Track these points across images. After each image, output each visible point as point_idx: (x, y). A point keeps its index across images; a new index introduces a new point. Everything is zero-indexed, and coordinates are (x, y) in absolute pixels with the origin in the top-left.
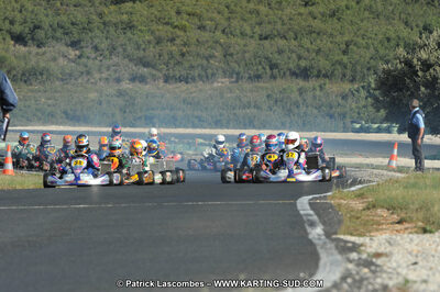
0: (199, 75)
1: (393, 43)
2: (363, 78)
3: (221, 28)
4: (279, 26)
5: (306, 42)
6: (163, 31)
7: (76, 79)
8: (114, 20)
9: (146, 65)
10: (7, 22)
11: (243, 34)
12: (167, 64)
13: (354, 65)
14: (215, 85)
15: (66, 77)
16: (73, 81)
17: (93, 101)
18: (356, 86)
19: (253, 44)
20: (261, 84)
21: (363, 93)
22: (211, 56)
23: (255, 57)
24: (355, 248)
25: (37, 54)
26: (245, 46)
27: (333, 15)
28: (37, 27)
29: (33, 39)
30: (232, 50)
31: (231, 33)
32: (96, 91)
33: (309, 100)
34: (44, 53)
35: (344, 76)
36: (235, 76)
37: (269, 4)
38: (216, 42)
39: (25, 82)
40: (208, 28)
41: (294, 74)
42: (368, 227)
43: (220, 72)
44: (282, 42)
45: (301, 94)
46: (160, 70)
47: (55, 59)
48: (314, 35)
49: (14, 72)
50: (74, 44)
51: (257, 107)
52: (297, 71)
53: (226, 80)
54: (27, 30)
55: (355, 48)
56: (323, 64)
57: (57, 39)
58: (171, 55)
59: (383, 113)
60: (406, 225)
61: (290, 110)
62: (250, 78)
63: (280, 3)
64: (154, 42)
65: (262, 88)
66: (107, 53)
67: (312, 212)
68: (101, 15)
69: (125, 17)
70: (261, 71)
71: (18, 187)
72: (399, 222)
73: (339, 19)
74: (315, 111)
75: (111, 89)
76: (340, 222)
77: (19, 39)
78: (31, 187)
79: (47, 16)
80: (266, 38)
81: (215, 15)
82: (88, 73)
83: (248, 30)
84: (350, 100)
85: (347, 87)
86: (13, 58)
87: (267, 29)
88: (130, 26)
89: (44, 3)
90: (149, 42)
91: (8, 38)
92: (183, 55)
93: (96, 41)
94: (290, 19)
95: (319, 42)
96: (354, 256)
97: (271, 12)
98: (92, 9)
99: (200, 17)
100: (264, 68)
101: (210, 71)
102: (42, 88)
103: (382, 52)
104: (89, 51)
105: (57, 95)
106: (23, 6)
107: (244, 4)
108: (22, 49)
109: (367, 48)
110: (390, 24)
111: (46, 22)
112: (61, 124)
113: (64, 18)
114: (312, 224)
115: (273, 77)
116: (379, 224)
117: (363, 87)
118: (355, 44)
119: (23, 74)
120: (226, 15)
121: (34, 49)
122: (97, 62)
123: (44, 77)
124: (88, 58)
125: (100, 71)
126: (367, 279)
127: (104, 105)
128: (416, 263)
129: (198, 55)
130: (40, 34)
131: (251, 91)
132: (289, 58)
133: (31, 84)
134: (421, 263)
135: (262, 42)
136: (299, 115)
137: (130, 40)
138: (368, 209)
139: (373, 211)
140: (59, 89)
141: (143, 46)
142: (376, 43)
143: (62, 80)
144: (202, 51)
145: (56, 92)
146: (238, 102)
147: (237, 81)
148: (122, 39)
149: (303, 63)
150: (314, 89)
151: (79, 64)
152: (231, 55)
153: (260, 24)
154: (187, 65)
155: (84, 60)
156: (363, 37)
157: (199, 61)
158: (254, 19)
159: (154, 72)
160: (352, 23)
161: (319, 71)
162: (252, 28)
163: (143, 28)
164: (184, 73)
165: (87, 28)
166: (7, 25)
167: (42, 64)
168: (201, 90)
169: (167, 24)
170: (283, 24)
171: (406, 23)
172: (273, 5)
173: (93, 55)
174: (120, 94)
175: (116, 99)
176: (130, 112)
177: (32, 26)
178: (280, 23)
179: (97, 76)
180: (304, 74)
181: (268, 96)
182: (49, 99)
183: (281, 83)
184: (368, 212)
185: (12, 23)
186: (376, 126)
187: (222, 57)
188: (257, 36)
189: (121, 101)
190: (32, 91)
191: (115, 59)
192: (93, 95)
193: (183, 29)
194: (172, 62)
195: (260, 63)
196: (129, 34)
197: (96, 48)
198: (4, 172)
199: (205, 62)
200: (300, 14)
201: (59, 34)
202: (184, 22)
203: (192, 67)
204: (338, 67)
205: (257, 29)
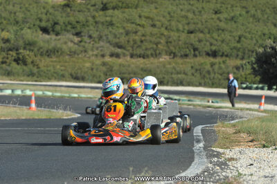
0: (152, 55)
1: (267, 37)
2: (249, 57)
3: (165, 26)
4: (199, 26)
5: (215, 35)
6: (131, 27)
7: (78, 55)
8: (102, 20)
9: (120, 47)
10: (38, 20)
11: (178, 30)
12: (132, 47)
13: (244, 49)
14: (161, 60)
15: (72, 54)
16: (76, 56)
17: (87, 68)
18: (244, 62)
19: (184, 36)
20: (188, 60)
21: (249, 67)
22: (160, 43)
23: (185, 43)
24: (218, 155)
25: (55, 40)
26: (179, 37)
27: (232, 18)
28: (56, 23)
29: (53, 31)
30: (170, 40)
31: (171, 29)
32: (90, 62)
33: (216, 70)
34: (59, 39)
35: (237, 55)
36: (172, 55)
37: (194, 12)
38: (162, 34)
39: (48, 56)
40: (157, 26)
41: (208, 54)
42: (230, 142)
43: (164, 52)
44: (201, 35)
45: (211, 66)
46: (128, 50)
47: (66, 43)
48: (220, 31)
50: (78, 34)
51: (186, 74)
52: (210, 53)
53: (167, 57)
54: (50, 25)
55: (244, 40)
56: (225, 48)
57: (68, 31)
58: (135, 42)
59: (258, 78)
60: (255, 143)
61: (204, 76)
62: (181, 56)
63: (200, 12)
64: (124, 34)
65: (188, 62)
66: (97, 40)
67: (201, 134)
68: (94, 17)
69: (108, 19)
70: (188, 52)
71: (36, 117)
72: (252, 141)
73: (235, 22)
74: (220, 77)
75: (98, 61)
76: (215, 140)
77: (45, 30)
78: (43, 118)
79: (62, 17)
80: (192, 32)
81: (161, 18)
82: (85, 51)
83: (181, 28)
84: (241, 70)
85: (239, 62)
86: (41, 42)
87: (192, 27)
88: (111, 24)
89: (60, 10)
90: (122, 33)
91: (39, 30)
92: (142, 41)
93: (91, 32)
94: (206, 22)
95: (223, 35)
96: (216, 159)
97: (195, 17)
98: (89, 14)
99: (152, 19)
100: (190, 50)
101: (158, 52)
102: (57, 60)
103: (260, 42)
104: (86, 39)
105: (67, 64)
106: (48, 11)
107: (179, 11)
108: (47, 37)
109: (252, 39)
110: (266, 25)
111: (61, 21)
112: (66, 81)
113: (72, 19)
114: (198, 141)
115: (195, 56)
116: (239, 142)
117: (248, 63)
118: (245, 37)
119: (47, 52)
120: (168, 18)
121: (54, 37)
122: (91, 45)
123: (59, 53)
124: (85, 42)
125: (92, 50)
126: (217, 173)
127: (94, 71)
128: (252, 165)
129: (151, 42)
130: (58, 28)
131: (182, 64)
132: (205, 45)
133: (51, 58)
134: (255, 165)
135: (189, 35)
136: (210, 78)
137: (110, 32)
138: (235, 133)
139: (238, 135)
140: (68, 60)
141: (118, 36)
142: (257, 37)
143: (70, 55)
144: (153, 39)
145: (66, 62)
146: (174, 71)
147: (174, 58)
148: (106, 32)
149: (214, 48)
150: (220, 63)
151: (79, 46)
152: (171, 42)
153: (188, 24)
154: (144, 48)
155: (83, 44)
156: (249, 32)
157: (151, 46)
158: (185, 21)
159: (124, 51)
160: (243, 25)
161: (223, 53)
162: (183, 26)
163: (119, 25)
164: (142, 52)
165: (85, 25)
166: (38, 23)
167: (59, 46)
168: (152, 63)
169: (133, 23)
170: (202, 25)
171: (275, 25)
172: (197, 13)
173: (88, 41)
174: (104, 64)
175: (101, 67)
177: (53, 23)
178: (200, 22)
179: (91, 53)
180: (214, 54)
181: (192, 67)
182: (61, 66)
183: (200, 60)
184: (235, 135)
185: (41, 20)
186: (255, 86)
187: (165, 43)
188: (186, 31)
189: (104, 69)
190: (52, 61)
191: (102, 43)
192: (88, 65)
193: (143, 26)
194: (136, 46)
196: (110, 29)
197: (90, 37)
198: (30, 108)
199: (155, 46)
200: (213, 19)
201: (69, 27)
202: (143, 22)
203: (146, 49)
204: (235, 51)
205: (186, 27)
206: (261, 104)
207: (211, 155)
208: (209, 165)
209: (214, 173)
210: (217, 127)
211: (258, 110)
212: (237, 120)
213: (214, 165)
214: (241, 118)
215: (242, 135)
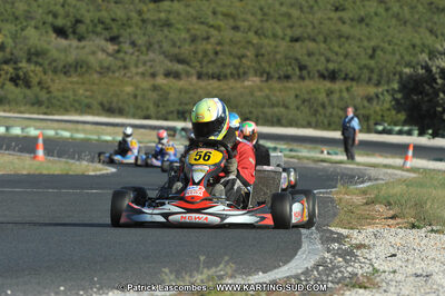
0: (232, 74)
1: (418, 49)
2: (388, 82)
3: (254, 29)
4: (309, 29)
5: (335, 46)
6: (199, 30)
7: (113, 72)
8: (152, 18)
9: (181, 61)
10: (50, 15)
11: (275, 36)
12: (201, 62)
13: (381, 70)
14: (246, 83)
15: (104, 71)
16: (110, 74)
17: (128, 94)
18: (380, 90)
19: (284, 45)
20: (290, 84)
21: (388, 98)
22: (243, 56)
23: (286, 58)
24: (340, 239)
25: (77, 48)
26: (276, 47)
27: (361, 20)
28: (78, 21)
29: (74, 33)
30: (263, 51)
31: (264, 35)
32: (132, 85)
33: (335, 103)
34: (84, 47)
35: (370, 79)
36: (265, 75)
37: (301, 8)
38: (249, 42)
39: (65, 73)
40: (242, 29)
41: (322, 76)
42: (359, 219)
43: (252, 71)
44: (311, 45)
45: (328, 95)
46: (194, 67)
47: (94, 53)
48: (343, 40)
49: (54, 64)
50: (113, 39)
51: (287, 107)
52: (326, 73)
53: (257, 79)
54: (69, 24)
55: (381, 54)
56: (350, 67)
57: (98, 34)
58: (205, 53)
59: (402, 116)
60: (399, 220)
61: (316, 111)
62: (279, 78)
63: (311, 7)
64: (189, 40)
65: (291, 88)
66: (144, 49)
68: (140, 13)
69: (163, 15)
70: (290, 72)
71: (45, 172)
72: (393, 217)
73: (367, 25)
75: (146, 84)
76: (335, 215)
77: (61, 32)
78: (59, 172)
79: (88, 11)
80: (296, 40)
81: (249, 17)
82: (126, 67)
83: (280, 33)
84: (375, 103)
85: (372, 90)
86: (54, 50)
87: (298, 32)
88: (167, 24)
90: (185, 40)
91: (51, 31)
92: (216, 53)
93: (135, 37)
94: (321, 23)
95: (347, 46)
96: (336, 246)
97: (303, 16)
98: (132, 7)
99: (234, 18)
100: (293, 69)
101: (241, 71)
102: (80, 80)
103: (407, 58)
104: (126, 47)
105: (95, 87)
106: (66, 1)
107: (277, 6)
108: (63, 42)
109: (393, 53)
110: (416, 31)
111: (87, 17)
112: (93, 114)
113: (104, 14)
115: (302, 78)
116: (373, 218)
117: (387, 91)
118: (382, 50)
119: (64, 67)
120: (259, 17)
121: (75, 43)
122: (134, 58)
123: (84, 70)
124: (126, 53)
125: (136, 66)
127: (139, 98)
128: (394, 255)
129: (231, 54)
130: (81, 28)
131: (280, 91)
132: (318, 60)
133: (70, 76)
134: (399, 256)
135: (293, 44)
136: (325, 115)
137: (166, 37)
138: (367, 204)
139: (371, 207)
140: (96, 81)
141: (179, 44)
142: (401, 49)
143: (101, 73)
144: (235, 50)
145: (94, 84)
146: (267, 101)
147: (267, 81)
148: (159, 36)
149: (331, 66)
150: (341, 91)
151: (116, 58)
152: (263, 55)
153: (291, 26)
154: (219, 63)
155: (121, 55)
156: (390, 43)
157: (232, 60)
158: (286, 22)
159: (188, 69)
160: (379, 29)
161: (347, 75)
162: (284, 29)
163: (179, 26)
164: (216, 70)
165: (126, 24)
166: (50, 19)
168: (232, 88)
169: (202, 23)
170: (314, 28)
171: (431, 31)
172: (305, 9)
173: (131, 50)
174: (155, 88)
175: (150, 93)
176: (163, 106)
177: (73, 20)
178: (310, 27)
179: (134, 70)
180: (332, 76)
181: (297, 96)
182: (87, 90)
183: (309, 84)
184: (367, 207)
185: (55, 16)
186: (397, 128)
187: (253, 57)
188: (288, 39)
189: (155, 96)
190: (71, 83)
191: (151, 55)
192: (129, 89)
193: (218, 29)
194: (206, 59)
196: (166, 31)
197: (133, 44)
198: (35, 157)
199: (237, 61)
200: (330, 19)
201: (99, 28)
202: (222, 24)
203: (224, 66)
204: (365, 71)
205: (289, 32)
206: (406, 158)
207: (328, 238)
208: (327, 255)
209: (334, 267)
210: (337, 193)
211: (402, 168)
212: (369, 184)
213: (334, 255)
214: (376, 180)
215: (377, 207)
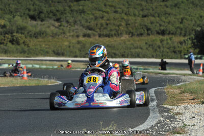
0: (115, 34)
2: (190, 34)
3: (124, 12)
5: (163, 18)
6: (98, 14)
7: (58, 36)
8: (76, 9)
9: (91, 29)
10: (27, 10)
11: (135, 15)
12: (100, 29)
13: (186, 29)
14: (122, 38)
15: (54, 35)
16: (57, 37)
17: (66, 46)
18: (186, 38)
19: (139, 20)
20: (143, 38)
21: (190, 42)
22: (121, 25)
23: (140, 25)
24: (168, 110)
25: (41, 25)
26: (135, 20)
27: (176, 5)
28: (41, 12)
29: (39, 18)
30: (129, 22)
31: (129, 14)
32: (68, 41)
33: (165, 45)
34: (44, 24)
35: (181, 34)
36: (131, 34)
37: (147, 1)
38: (123, 19)
39: (36, 37)
40: (119, 12)
41: (158, 33)
42: (177, 101)
43: (124, 32)
44: (152, 19)
45: (161, 42)
46: (97, 32)
47: (49, 27)
48: (167, 15)
49: (30, 33)
50: (58, 20)
51: (141, 49)
52: (160, 32)
53: (127, 36)
54: (36, 14)
55: (186, 21)
56: (171, 28)
57: (50, 18)
58: (102, 25)
59: (197, 51)
60: (196, 100)
61: (156, 50)
62: (138, 35)
64: (94, 19)
65: (143, 40)
66: (72, 24)
67: (154, 95)
68: (70, 7)
69: (81, 7)
70: (143, 32)
71: (28, 85)
72: (193, 99)
73: (178, 8)
74: (168, 50)
75: (74, 41)
76: (166, 99)
77: (33, 18)
78: (34, 85)
79: (45, 7)
80: (145, 16)
81: (122, 6)
82: (64, 33)
83: (137, 13)
84: (184, 44)
85: (182, 39)
86: (30, 27)
87: (146, 12)
88: (83, 12)
89: (44, 1)
90: (92, 18)
91: (28, 17)
92: (107, 24)
93: (68, 18)
94: (156, 8)
95: (169, 18)
96: (166, 114)
97: (147, 5)
98: (66, 4)
99: (115, 7)
100: (144, 30)
101: (119, 32)
102: (43, 40)
103: (198, 22)
104: (64, 23)
105: (50, 43)
106: (34, 3)
108: (34, 23)
109: (192, 21)
111: (45, 10)
112: (50, 56)
113: (53, 8)
114: (153, 100)
115: (148, 34)
116: (184, 100)
117: (190, 39)
118: (186, 19)
119: (35, 34)
120: (127, 6)
121: (40, 23)
122: (68, 28)
123: (44, 35)
124: (64, 26)
125: (69, 32)
126: (167, 124)
127: (71, 48)
128: (194, 117)
129: (114, 24)
130: (42, 15)
131: (138, 41)
132: (156, 26)
133: (38, 39)
134: (196, 117)
135: (143, 18)
136: (160, 51)
137: (83, 18)
138: (181, 93)
139: (183, 95)
140: (51, 40)
141: (89, 21)
142: (195, 18)
143: (52, 36)
144: (117, 23)
145: (49, 42)
146: (132, 46)
147: (132, 36)
148: (80, 18)
149: (162, 28)
150: (167, 40)
151: (60, 29)
152: (129, 24)
153: (142, 10)
154: (109, 29)
155: (62, 27)
156: (189, 16)
157: (115, 27)
158: (140, 8)
159: (94, 32)
160: (184, 10)
161: (170, 32)
162: (139, 12)
163: (89, 12)
164: (108, 33)
165: (63, 13)
166: (27, 12)
167: (43, 29)
168: (115, 41)
169: (100, 10)
170: (153, 10)
172: (149, 1)
173: (66, 25)
174: (79, 42)
175: (76, 45)
176: (83, 51)
177: (38, 12)
178: (151, 10)
179: (68, 34)
180: (163, 33)
181: (146, 43)
182: (46, 45)
183: (152, 37)
184: (181, 95)
185: (29, 10)
187: (125, 25)
188: (141, 16)
189: (79, 46)
190: (39, 41)
191: (76, 27)
192: (66, 43)
193: (107, 13)
194: (102, 28)
195: (142, 28)
196: (83, 15)
197: (67, 22)
198: (23, 78)
199: (117, 28)
200: (161, 6)
201: (51, 15)
202: (109, 10)
203: (111, 30)
204: (179, 30)
205: (141, 13)
207: (162, 111)
208: (161, 119)
209: (165, 124)
210: (167, 89)
212: (182, 83)
213: (165, 118)
214: (186, 81)
215: (186, 94)
